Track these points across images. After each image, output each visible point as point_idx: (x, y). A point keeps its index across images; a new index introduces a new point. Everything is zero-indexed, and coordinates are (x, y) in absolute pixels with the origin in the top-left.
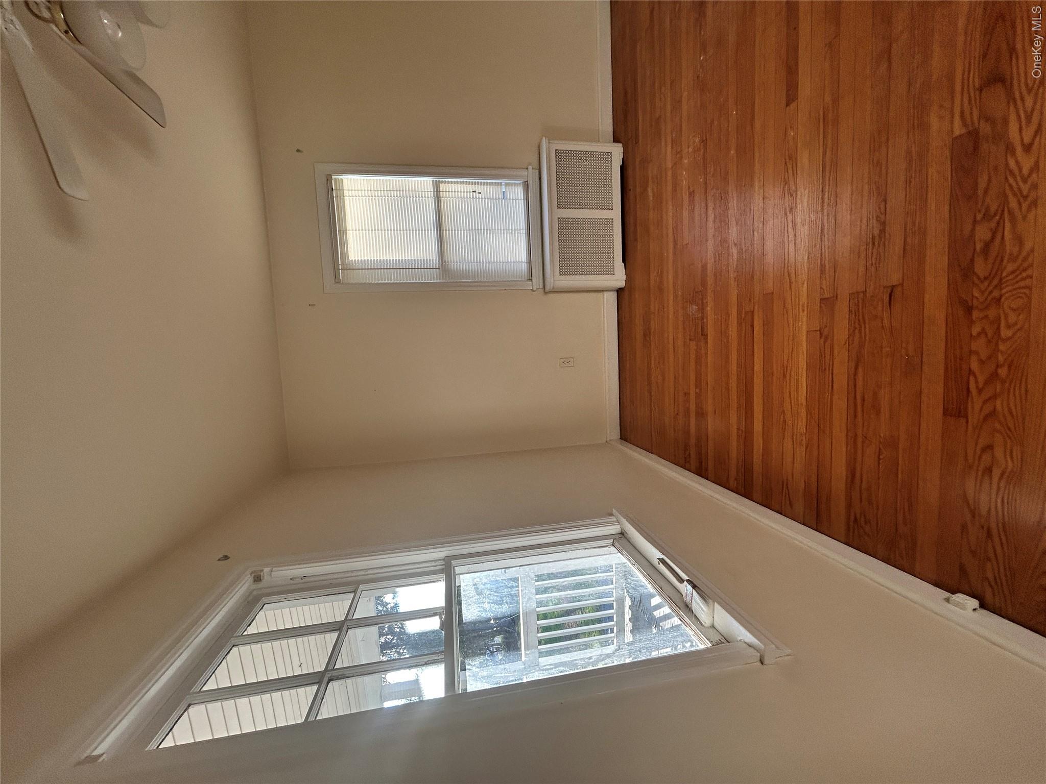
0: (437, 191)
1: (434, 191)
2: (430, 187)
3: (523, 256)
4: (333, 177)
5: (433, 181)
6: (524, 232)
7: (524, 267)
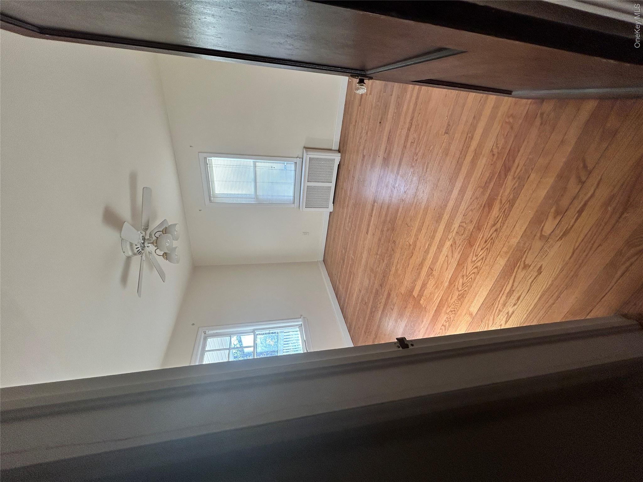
0: (255, 166)
1: (253, 166)
2: (252, 164)
3: (291, 194)
4: (208, 158)
5: (253, 161)
6: (293, 184)
7: (292, 198)
